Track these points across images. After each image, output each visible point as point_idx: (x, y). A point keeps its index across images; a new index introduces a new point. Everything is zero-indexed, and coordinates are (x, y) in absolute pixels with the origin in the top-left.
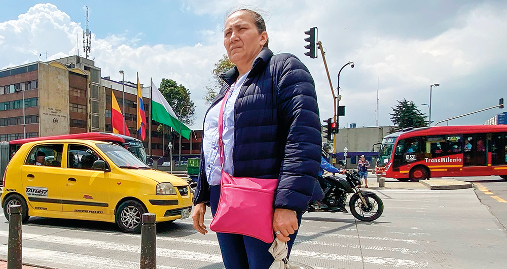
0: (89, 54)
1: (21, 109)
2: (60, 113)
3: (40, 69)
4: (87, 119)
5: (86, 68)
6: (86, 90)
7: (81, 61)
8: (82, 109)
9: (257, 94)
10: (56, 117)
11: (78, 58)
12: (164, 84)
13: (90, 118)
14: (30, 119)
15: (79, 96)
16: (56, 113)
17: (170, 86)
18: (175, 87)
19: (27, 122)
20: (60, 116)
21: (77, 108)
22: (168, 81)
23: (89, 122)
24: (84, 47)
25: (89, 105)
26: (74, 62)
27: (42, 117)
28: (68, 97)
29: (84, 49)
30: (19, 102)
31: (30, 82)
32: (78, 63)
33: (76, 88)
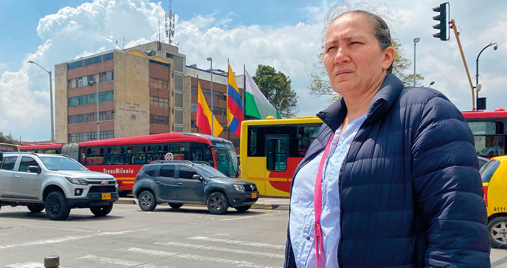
0: (172, 39)
1: (94, 104)
2: (138, 107)
3: (116, 57)
4: (169, 115)
5: (168, 55)
6: (168, 81)
7: (163, 47)
8: (164, 102)
9: (378, 157)
10: (135, 113)
11: (160, 45)
12: (260, 72)
13: (173, 113)
14: (104, 115)
15: (160, 87)
16: (134, 107)
17: (267, 74)
18: (274, 75)
19: (101, 118)
20: (138, 111)
21: (159, 101)
22: (265, 68)
23: (172, 118)
24: (167, 32)
25: (171, 98)
26: (155, 49)
27: (118, 113)
28: (147, 89)
29: (167, 34)
30: (92, 96)
31: (105, 73)
32: (160, 49)
33: (157, 79)
